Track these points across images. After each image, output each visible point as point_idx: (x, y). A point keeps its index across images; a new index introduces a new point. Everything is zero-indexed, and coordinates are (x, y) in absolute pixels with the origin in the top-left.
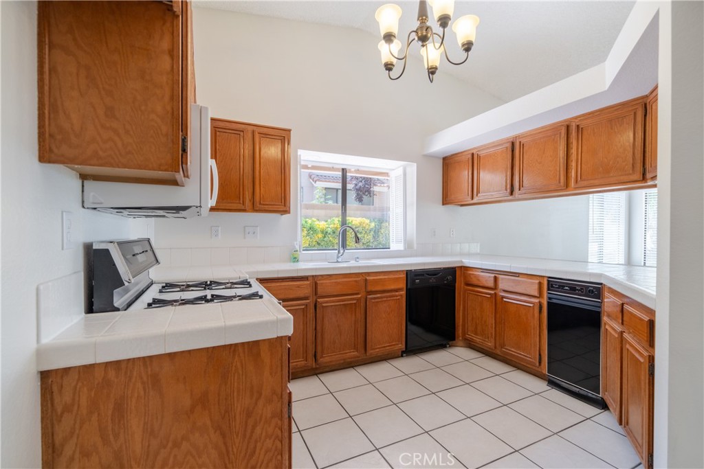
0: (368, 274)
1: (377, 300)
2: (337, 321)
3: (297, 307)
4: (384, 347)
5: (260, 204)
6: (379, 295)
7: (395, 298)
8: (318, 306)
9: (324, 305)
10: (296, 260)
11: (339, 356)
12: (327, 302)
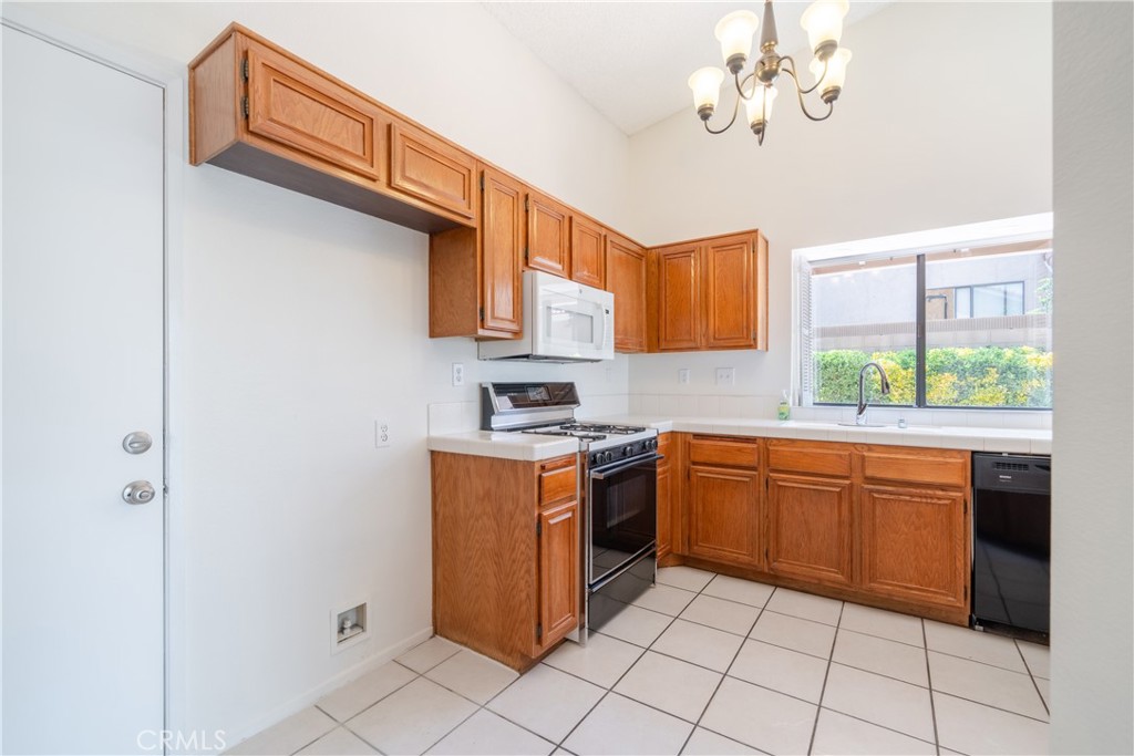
0: (870, 447)
1: (884, 496)
2: (803, 513)
3: (739, 479)
4: (907, 588)
5: (715, 338)
6: (890, 488)
7: (935, 501)
8: (770, 483)
9: (780, 483)
10: (784, 416)
11: (809, 569)
12: (784, 480)
